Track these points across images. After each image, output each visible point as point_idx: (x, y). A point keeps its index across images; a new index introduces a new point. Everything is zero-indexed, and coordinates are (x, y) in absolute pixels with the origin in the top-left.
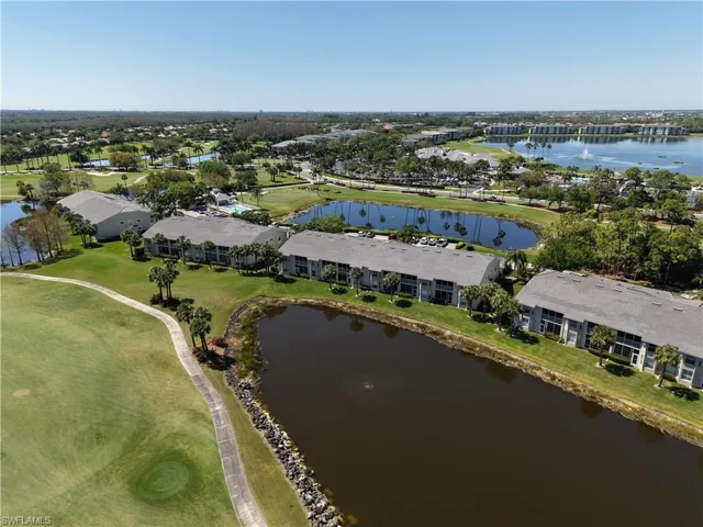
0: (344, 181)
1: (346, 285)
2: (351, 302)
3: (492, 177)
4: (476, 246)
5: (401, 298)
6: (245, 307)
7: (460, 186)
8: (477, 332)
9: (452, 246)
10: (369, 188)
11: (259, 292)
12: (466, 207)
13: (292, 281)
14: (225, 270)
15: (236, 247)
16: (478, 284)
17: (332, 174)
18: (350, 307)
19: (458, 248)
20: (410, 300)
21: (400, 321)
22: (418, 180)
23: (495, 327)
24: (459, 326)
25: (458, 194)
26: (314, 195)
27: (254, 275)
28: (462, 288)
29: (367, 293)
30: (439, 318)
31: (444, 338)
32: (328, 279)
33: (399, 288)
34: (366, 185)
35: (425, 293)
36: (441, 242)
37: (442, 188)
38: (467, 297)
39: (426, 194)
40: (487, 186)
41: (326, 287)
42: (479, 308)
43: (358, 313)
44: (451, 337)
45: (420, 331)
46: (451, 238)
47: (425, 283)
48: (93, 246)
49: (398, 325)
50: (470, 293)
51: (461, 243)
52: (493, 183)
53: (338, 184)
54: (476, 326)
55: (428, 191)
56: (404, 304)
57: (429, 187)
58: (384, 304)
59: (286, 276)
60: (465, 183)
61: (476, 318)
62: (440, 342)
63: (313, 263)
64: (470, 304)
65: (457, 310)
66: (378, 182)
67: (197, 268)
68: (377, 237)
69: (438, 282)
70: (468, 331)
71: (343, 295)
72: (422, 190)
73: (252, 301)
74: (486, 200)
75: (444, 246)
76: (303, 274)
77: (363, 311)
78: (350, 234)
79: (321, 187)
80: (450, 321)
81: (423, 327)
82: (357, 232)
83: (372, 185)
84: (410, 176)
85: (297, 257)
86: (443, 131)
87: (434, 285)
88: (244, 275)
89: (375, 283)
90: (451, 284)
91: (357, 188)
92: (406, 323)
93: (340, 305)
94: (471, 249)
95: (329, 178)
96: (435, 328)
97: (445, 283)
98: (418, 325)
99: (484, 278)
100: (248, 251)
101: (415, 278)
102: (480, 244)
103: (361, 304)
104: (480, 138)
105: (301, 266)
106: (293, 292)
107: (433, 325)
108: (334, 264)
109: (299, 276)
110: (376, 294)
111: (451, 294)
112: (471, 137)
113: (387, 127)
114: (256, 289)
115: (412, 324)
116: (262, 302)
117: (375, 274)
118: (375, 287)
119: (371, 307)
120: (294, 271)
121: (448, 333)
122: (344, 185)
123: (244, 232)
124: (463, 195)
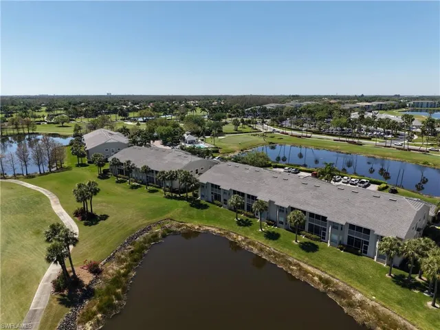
0: (287, 132)
1: (254, 217)
2: (252, 237)
3: (415, 133)
4: (400, 190)
5: (308, 240)
6: (149, 228)
7: (385, 139)
8: (399, 303)
9: (374, 187)
10: (306, 137)
11: (169, 215)
12: (390, 154)
13: (206, 207)
14: (157, 191)
15: (163, 172)
16: (403, 236)
17: (281, 127)
18: (249, 243)
19: (380, 190)
20: (317, 243)
21: (301, 269)
22: (348, 133)
23: (426, 299)
24: (374, 288)
25: (384, 144)
26: (261, 140)
27: (175, 198)
28: (381, 238)
29: (273, 229)
30: (349, 273)
31: (351, 305)
32: (237, 209)
33: (307, 228)
34: (305, 134)
35: (335, 237)
36: (363, 182)
37: (369, 139)
38: (388, 253)
39: (355, 143)
40: (410, 139)
41: (233, 218)
42: (403, 266)
43: (255, 251)
44: (362, 304)
45: (321, 287)
46: (374, 180)
47: (335, 226)
48: (83, 165)
49: (296, 274)
50: (391, 248)
51: (383, 185)
52: (416, 137)
53: (283, 133)
54: (397, 292)
55: (356, 140)
56: (309, 248)
57: (357, 138)
58: (287, 244)
59: (203, 202)
60: (390, 136)
61: (398, 280)
62: (346, 310)
63: (225, 191)
64: (391, 259)
65: (374, 265)
66: (314, 133)
67: (136, 187)
68: (302, 174)
69: (352, 227)
70: (385, 299)
71: (247, 228)
72: (350, 140)
73: (158, 223)
74: (410, 150)
75: (366, 187)
76: (216, 202)
77: (261, 250)
78: (278, 169)
79: (269, 135)
80: (362, 279)
81: (327, 282)
82: (283, 167)
83: (309, 135)
84: (343, 130)
85: (212, 185)
86: (374, 104)
87: (347, 229)
88: (169, 197)
89: (282, 220)
90: (367, 231)
91: (296, 136)
92: (306, 273)
93: (240, 238)
94: (394, 192)
95: (277, 129)
96: (342, 286)
97: (359, 229)
98: (320, 278)
99: (411, 228)
100: (172, 176)
101: (324, 219)
102: (403, 188)
103: (261, 241)
104: (404, 109)
105: (216, 194)
106: (200, 218)
107: (340, 282)
108: (243, 194)
109: (213, 203)
110: (281, 231)
111: (367, 243)
112: (396, 109)
113: (332, 101)
114: (168, 212)
115: (314, 275)
116: (167, 225)
117: (281, 209)
118: (282, 223)
119: (271, 246)
120: (210, 199)
121: (358, 297)
122: (287, 134)
123: (178, 161)
124: (388, 145)
